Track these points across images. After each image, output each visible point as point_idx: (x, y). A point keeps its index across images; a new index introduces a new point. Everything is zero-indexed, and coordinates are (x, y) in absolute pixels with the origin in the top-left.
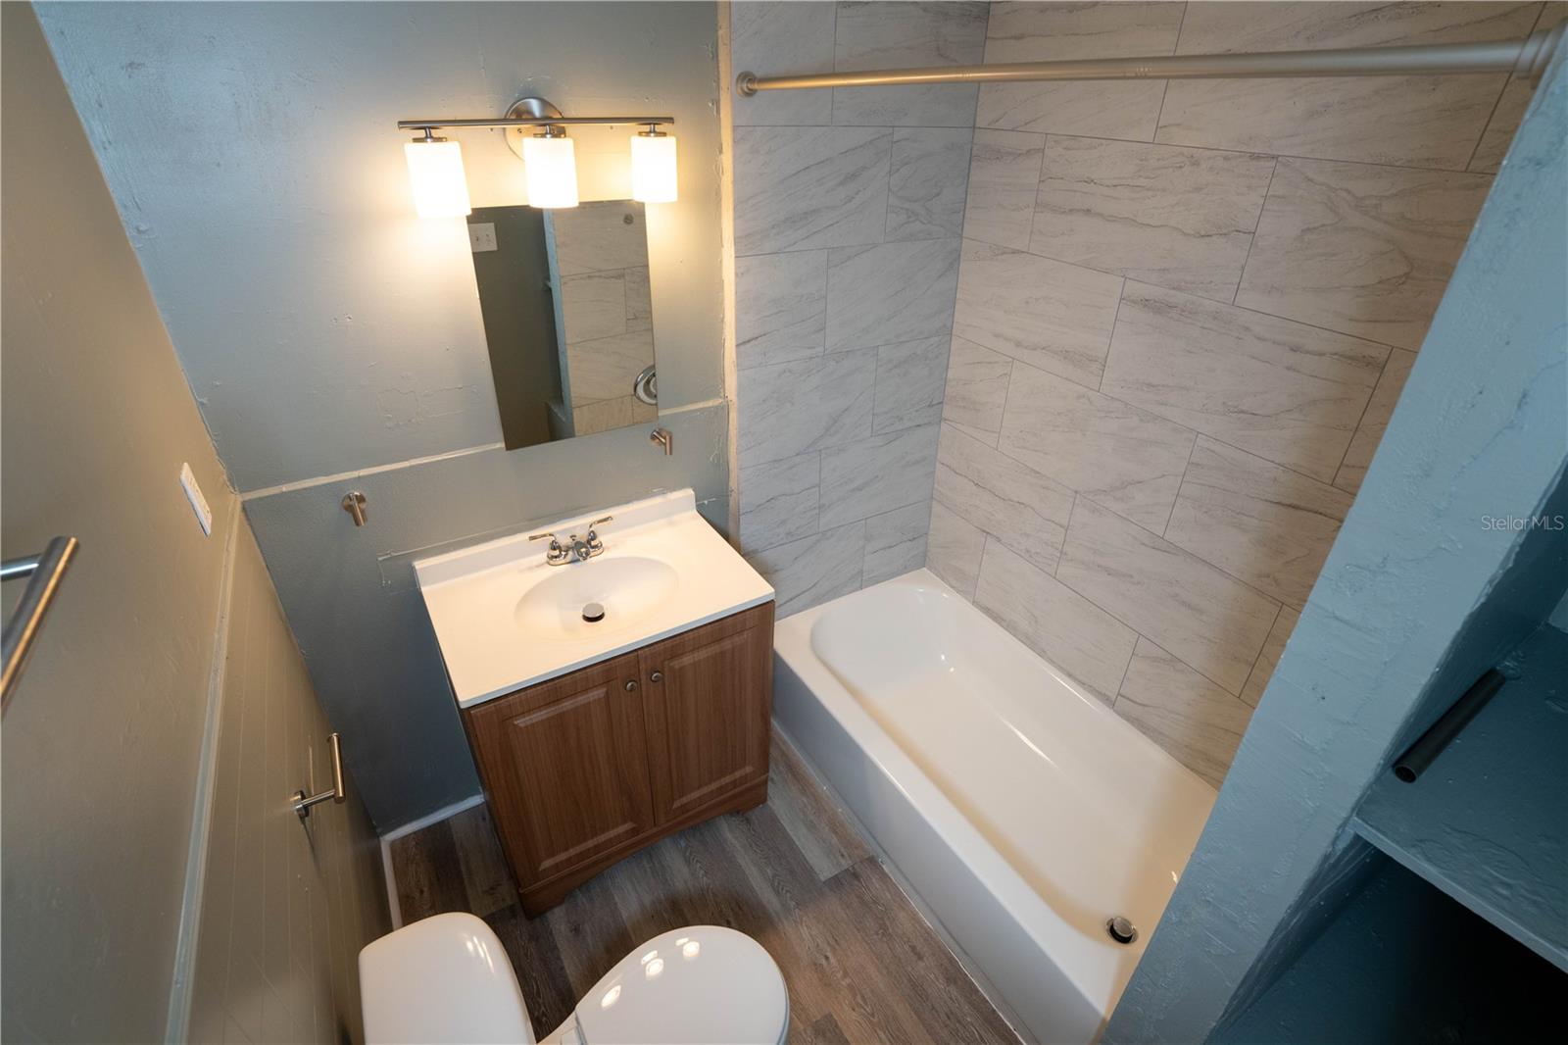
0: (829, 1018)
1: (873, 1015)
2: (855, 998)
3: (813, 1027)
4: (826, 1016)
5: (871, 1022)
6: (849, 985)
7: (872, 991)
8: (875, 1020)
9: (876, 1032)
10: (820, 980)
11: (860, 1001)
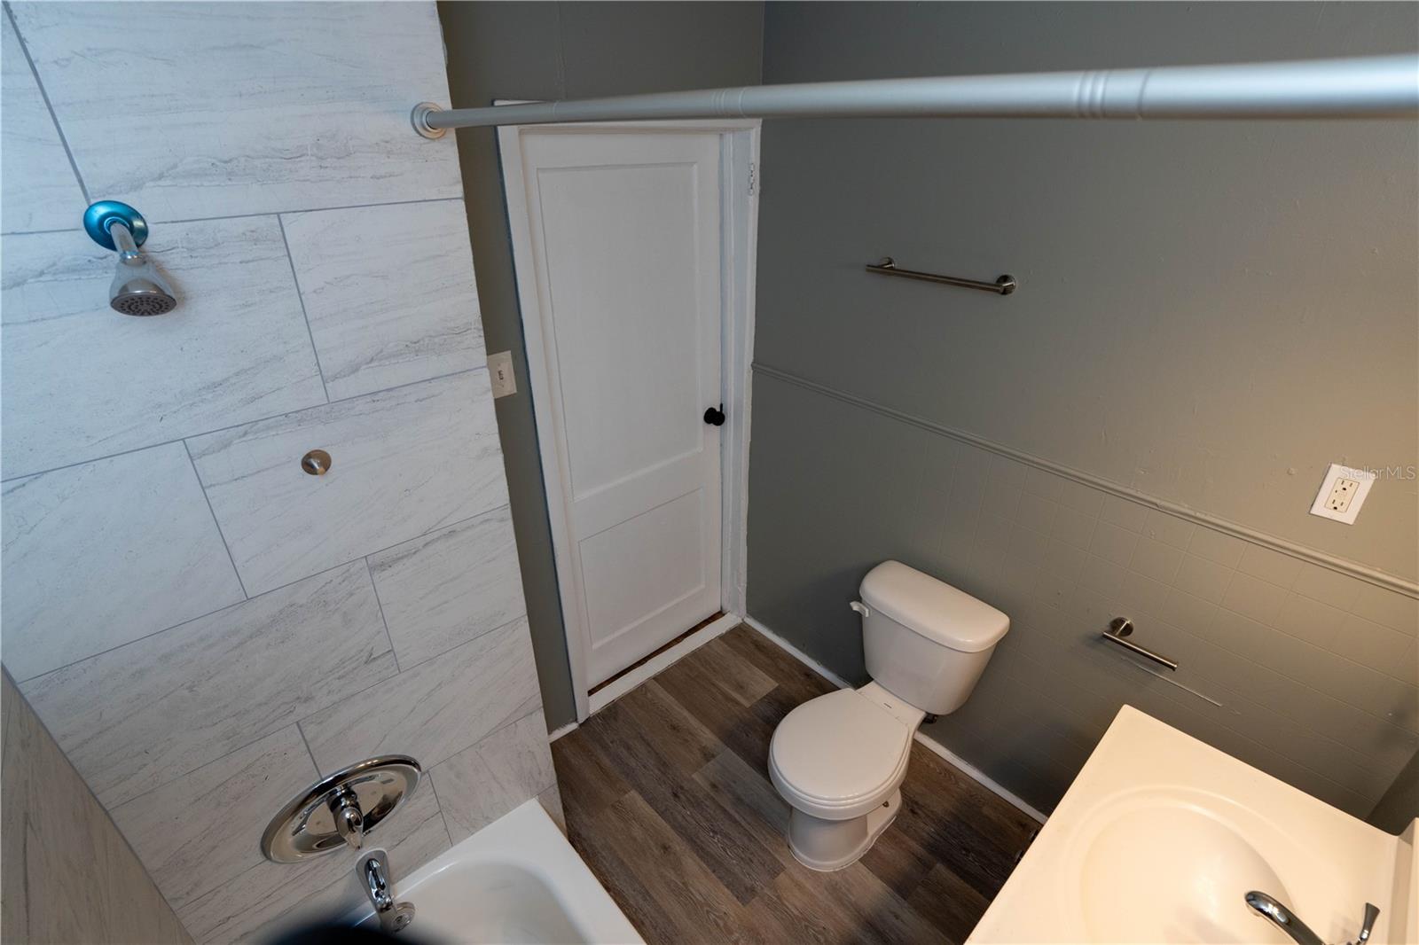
0: (744, 902)
1: (708, 912)
2: (725, 924)
3: (756, 892)
4: (747, 903)
5: (709, 906)
6: (732, 933)
7: (710, 933)
8: (706, 908)
9: (705, 899)
10: (758, 934)
11: (719, 921)
